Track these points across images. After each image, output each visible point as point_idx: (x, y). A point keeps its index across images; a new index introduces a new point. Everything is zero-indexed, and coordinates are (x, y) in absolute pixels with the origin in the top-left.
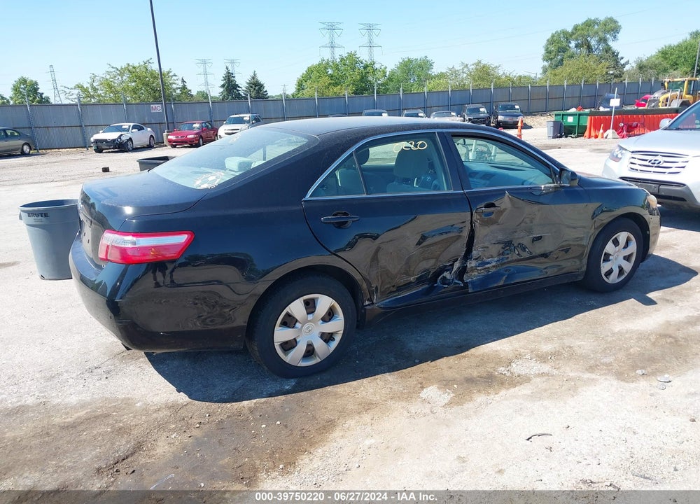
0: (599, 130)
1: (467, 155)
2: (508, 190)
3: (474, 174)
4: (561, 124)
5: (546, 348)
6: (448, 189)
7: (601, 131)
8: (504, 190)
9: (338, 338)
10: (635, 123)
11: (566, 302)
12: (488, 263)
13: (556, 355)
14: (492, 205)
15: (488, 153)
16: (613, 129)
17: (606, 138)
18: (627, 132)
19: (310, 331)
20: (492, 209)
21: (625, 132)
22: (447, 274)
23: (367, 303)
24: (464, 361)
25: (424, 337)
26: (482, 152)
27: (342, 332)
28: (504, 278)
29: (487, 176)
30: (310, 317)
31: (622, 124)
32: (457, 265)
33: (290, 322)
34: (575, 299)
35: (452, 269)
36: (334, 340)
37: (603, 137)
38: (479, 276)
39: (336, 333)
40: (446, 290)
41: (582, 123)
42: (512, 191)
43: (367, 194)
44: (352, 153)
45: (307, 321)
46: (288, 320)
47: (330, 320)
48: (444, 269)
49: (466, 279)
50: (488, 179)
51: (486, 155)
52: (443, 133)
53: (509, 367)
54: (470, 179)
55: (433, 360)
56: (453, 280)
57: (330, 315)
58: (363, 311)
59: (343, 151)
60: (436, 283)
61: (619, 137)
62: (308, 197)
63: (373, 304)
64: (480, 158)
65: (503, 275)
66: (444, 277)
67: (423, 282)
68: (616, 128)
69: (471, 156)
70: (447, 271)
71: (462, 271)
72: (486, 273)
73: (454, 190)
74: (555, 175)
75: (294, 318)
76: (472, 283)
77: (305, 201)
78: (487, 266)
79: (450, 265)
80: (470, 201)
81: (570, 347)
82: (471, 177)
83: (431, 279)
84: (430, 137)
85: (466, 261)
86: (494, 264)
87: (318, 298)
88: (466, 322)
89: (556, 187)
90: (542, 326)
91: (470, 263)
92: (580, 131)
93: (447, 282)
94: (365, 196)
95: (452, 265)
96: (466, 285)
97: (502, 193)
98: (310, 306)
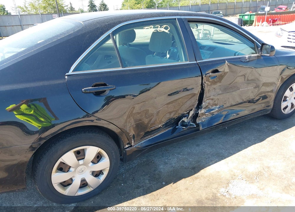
0: (260, 22)
1: (198, 35)
2: (227, 59)
3: (203, 47)
4: (242, 20)
5: (252, 168)
6: (186, 60)
7: (261, 22)
8: (224, 60)
9: (106, 173)
10: (276, 19)
11: (259, 127)
12: (213, 110)
13: (259, 175)
14: (216, 71)
15: (209, 34)
16: (266, 22)
17: (263, 26)
18: (272, 23)
19: (83, 171)
20: (217, 74)
21: (271, 23)
22: (185, 119)
23: (127, 146)
24: (197, 182)
25: (170, 159)
26: (206, 34)
27: (108, 169)
28: (223, 118)
29: (211, 48)
30: (81, 162)
31: (270, 19)
32: (192, 113)
33: (64, 168)
34: (265, 125)
35: (189, 115)
36: (103, 174)
37: (261, 25)
38: (207, 118)
39: (104, 170)
40: (184, 130)
41: (252, 19)
42: (230, 60)
43: (123, 67)
44: (109, 35)
45: (79, 165)
46: (63, 166)
47: (98, 162)
48: (183, 116)
49: (198, 121)
50: (212, 51)
51: (208, 35)
52: (181, 19)
53: (228, 188)
54: (201, 50)
55: (175, 182)
56: (189, 122)
57: (99, 158)
58: (124, 152)
59: (102, 34)
60: (178, 125)
61: (269, 25)
62: (71, 72)
63: (131, 146)
64: (205, 37)
65: (222, 116)
66: (183, 121)
67: (168, 125)
68: (267, 21)
69: (201, 36)
70: (185, 117)
71: (196, 116)
72: (211, 116)
73: (190, 62)
74: (258, 48)
75: (67, 165)
76: (202, 123)
77: (68, 76)
78: (212, 112)
79: (187, 113)
80: (201, 69)
81: (268, 168)
82: (201, 49)
83: (174, 123)
84: (171, 22)
85: (198, 110)
86: (217, 109)
87: (86, 149)
88: (198, 145)
89: (258, 56)
90: (246, 148)
91: (201, 111)
92: (251, 23)
93: (185, 124)
94: (121, 69)
95: (189, 113)
96: (198, 125)
97: (223, 62)
98: (80, 155)
